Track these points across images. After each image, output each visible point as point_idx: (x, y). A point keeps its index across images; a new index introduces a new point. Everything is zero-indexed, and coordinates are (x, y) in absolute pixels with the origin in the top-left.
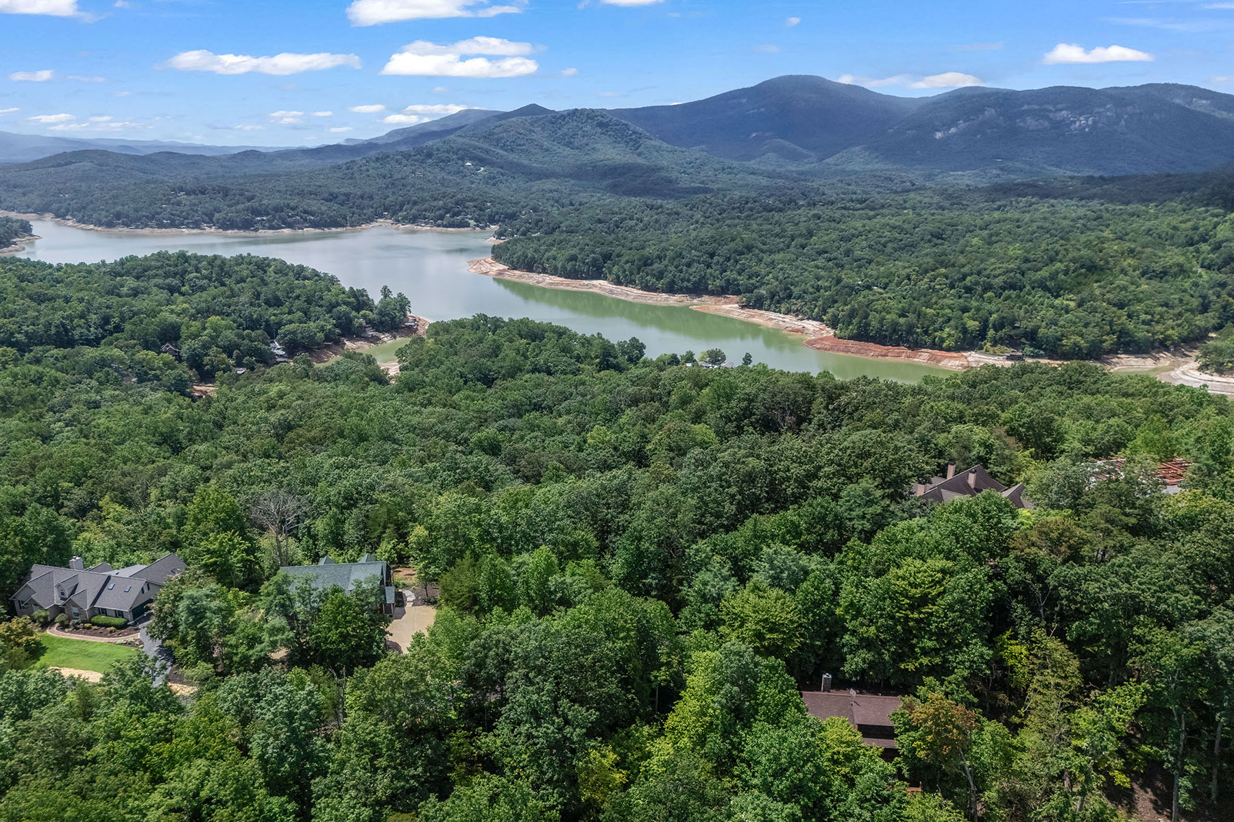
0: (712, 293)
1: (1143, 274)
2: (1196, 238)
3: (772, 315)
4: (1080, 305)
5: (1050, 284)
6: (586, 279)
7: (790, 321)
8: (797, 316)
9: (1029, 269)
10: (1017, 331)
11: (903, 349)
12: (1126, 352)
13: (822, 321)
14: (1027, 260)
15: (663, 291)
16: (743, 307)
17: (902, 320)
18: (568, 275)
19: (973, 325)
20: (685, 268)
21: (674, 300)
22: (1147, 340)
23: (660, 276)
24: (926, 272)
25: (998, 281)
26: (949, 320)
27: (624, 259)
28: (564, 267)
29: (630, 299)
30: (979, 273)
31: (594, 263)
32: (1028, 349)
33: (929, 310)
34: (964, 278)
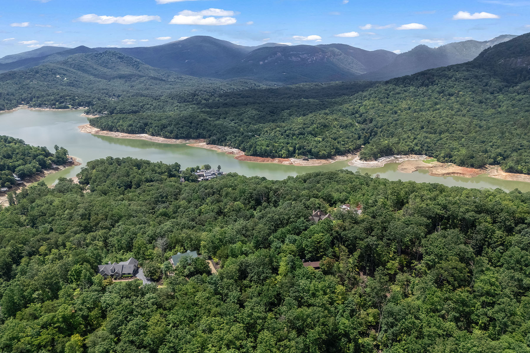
0: (193, 138)
1: (340, 127)
2: (354, 112)
3: (220, 147)
4: (323, 140)
5: (313, 132)
6: (138, 134)
7: (227, 149)
8: (229, 147)
9: (306, 127)
10: (305, 150)
11: (269, 159)
12: (338, 155)
13: (239, 149)
14: (305, 124)
15: (173, 138)
16: (208, 144)
17: (268, 148)
18: (129, 132)
19: (291, 149)
20: (181, 129)
21: (178, 142)
22: (344, 150)
23: (171, 132)
24: (273, 130)
25: (297, 132)
26: (283, 147)
27: (154, 125)
28: (127, 129)
29: (160, 142)
30: (290, 130)
31: (141, 127)
32: (309, 156)
33: (276, 144)
34: (285, 132)
